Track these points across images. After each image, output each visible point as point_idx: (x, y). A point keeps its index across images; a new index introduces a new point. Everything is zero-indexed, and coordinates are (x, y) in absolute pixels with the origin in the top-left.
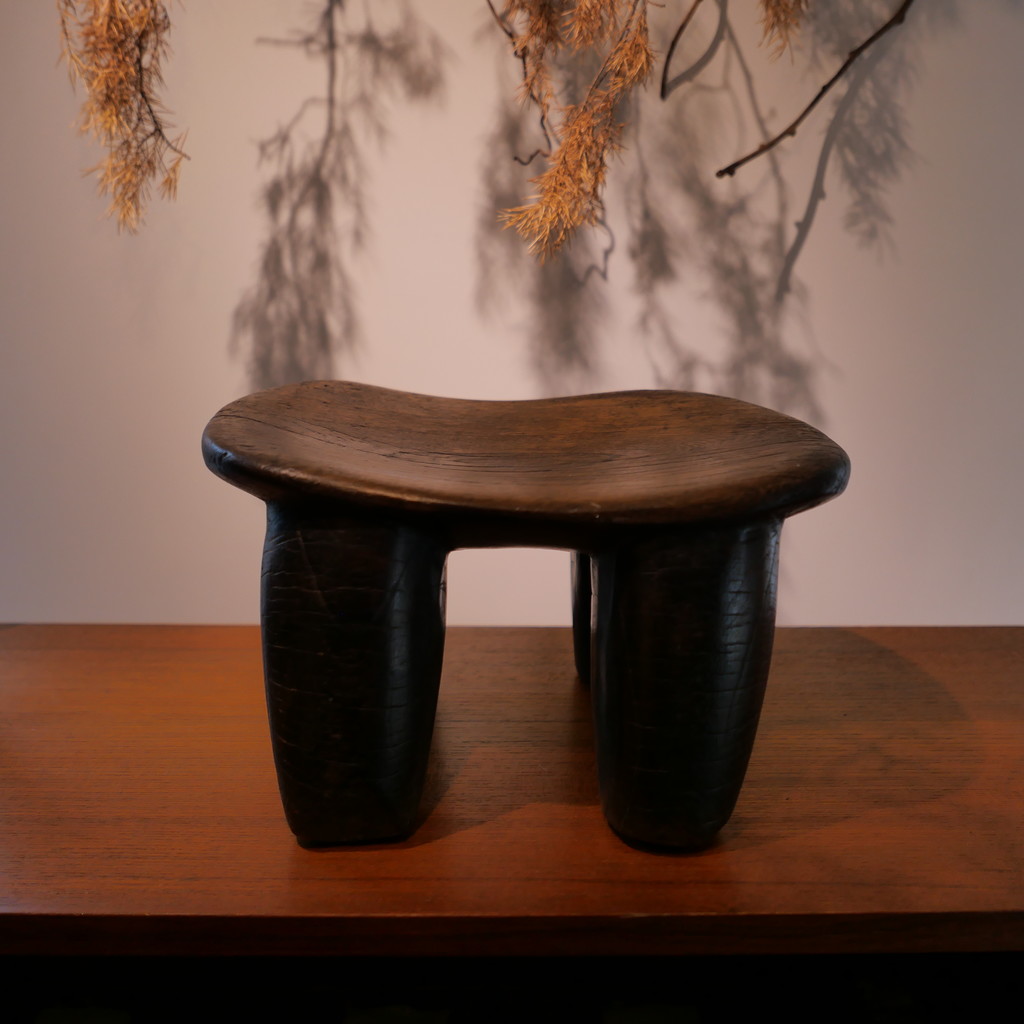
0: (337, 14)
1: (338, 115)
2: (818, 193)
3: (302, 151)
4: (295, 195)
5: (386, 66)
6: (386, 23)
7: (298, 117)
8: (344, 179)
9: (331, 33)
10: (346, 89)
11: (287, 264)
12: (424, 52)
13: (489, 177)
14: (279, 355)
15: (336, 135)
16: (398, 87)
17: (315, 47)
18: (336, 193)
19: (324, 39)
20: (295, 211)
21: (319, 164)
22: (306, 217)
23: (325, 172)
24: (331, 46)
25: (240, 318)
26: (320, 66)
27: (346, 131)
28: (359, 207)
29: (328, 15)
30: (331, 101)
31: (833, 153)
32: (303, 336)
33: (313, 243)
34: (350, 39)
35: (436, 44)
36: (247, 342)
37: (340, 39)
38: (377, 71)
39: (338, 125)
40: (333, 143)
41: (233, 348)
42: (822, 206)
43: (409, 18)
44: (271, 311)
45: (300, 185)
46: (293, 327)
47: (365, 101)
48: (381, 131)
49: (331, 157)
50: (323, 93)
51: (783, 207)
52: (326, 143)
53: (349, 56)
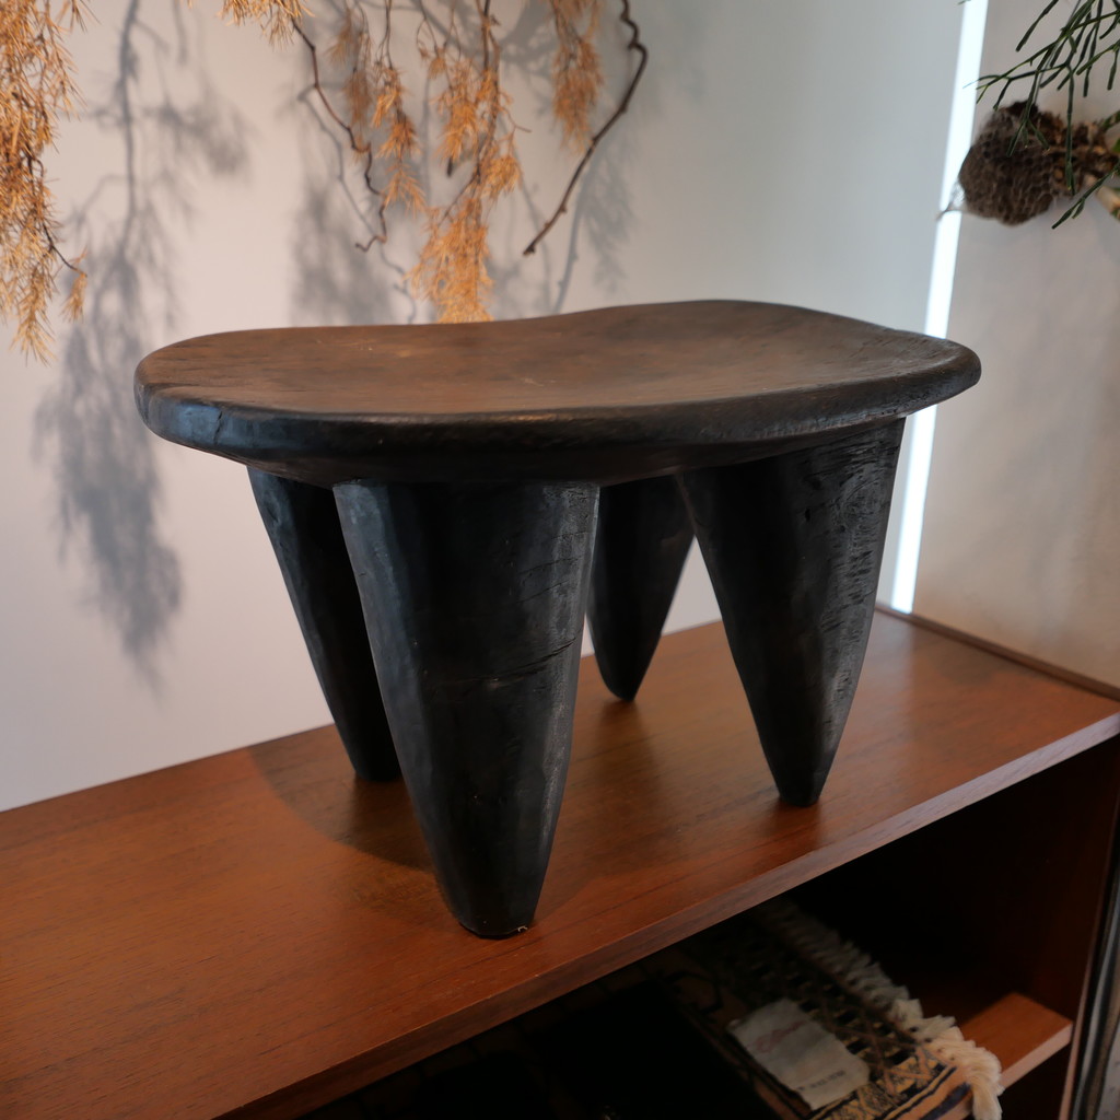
0: (131, 85)
1: (139, 193)
2: (572, 256)
3: (101, 231)
4: (97, 280)
5: (188, 141)
6: (185, 96)
7: (94, 197)
8: (151, 260)
9: (125, 106)
10: (146, 166)
11: (94, 355)
12: (226, 128)
13: (299, 252)
14: (91, 453)
15: (139, 214)
16: (203, 164)
17: (108, 120)
18: (143, 275)
19: (118, 111)
20: (98, 297)
21: (122, 246)
22: (112, 303)
23: (129, 254)
24: (127, 120)
25: (42, 419)
26: (116, 141)
27: (150, 209)
28: (169, 290)
29: (121, 86)
30: (131, 179)
31: (582, 222)
32: (117, 430)
33: (121, 329)
34: (147, 112)
35: (237, 120)
36: (53, 445)
37: (136, 112)
38: (179, 147)
39: (140, 204)
40: (136, 223)
41: (37, 453)
42: (577, 267)
43: (209, 92)
44: (80, 408)
45: (102, 269)
46: (105, 422)
47: (168, 178)
48: (187, 210)
49: (134, 238)
50: (121, 170)
51: (548, 269)
52: (128, 224)
53: (147, 131)
